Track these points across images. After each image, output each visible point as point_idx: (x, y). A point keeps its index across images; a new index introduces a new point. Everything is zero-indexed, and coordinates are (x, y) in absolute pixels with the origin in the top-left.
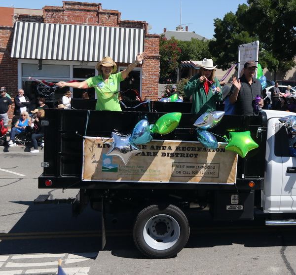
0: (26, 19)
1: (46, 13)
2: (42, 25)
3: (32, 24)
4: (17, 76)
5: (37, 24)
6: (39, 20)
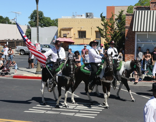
0: (140, 9)
1: (151, 4)
2: (149, 11)
3: (143, 11)
4: (135, 41)
5: (146, 11)
6: (147, 9)
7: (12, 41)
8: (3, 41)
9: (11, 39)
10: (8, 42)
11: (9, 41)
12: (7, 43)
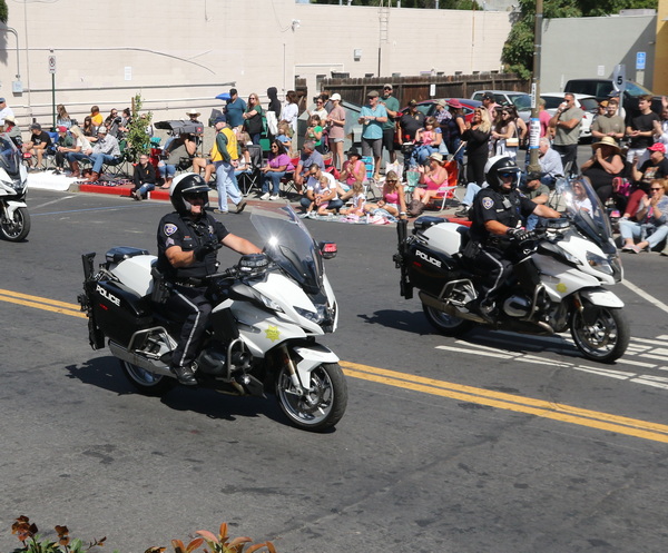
7: (452, 78)
8: (415, 79)
9: (446, 74)
10: (437, 86)
11: (438, 79)
12: (433, 87)
